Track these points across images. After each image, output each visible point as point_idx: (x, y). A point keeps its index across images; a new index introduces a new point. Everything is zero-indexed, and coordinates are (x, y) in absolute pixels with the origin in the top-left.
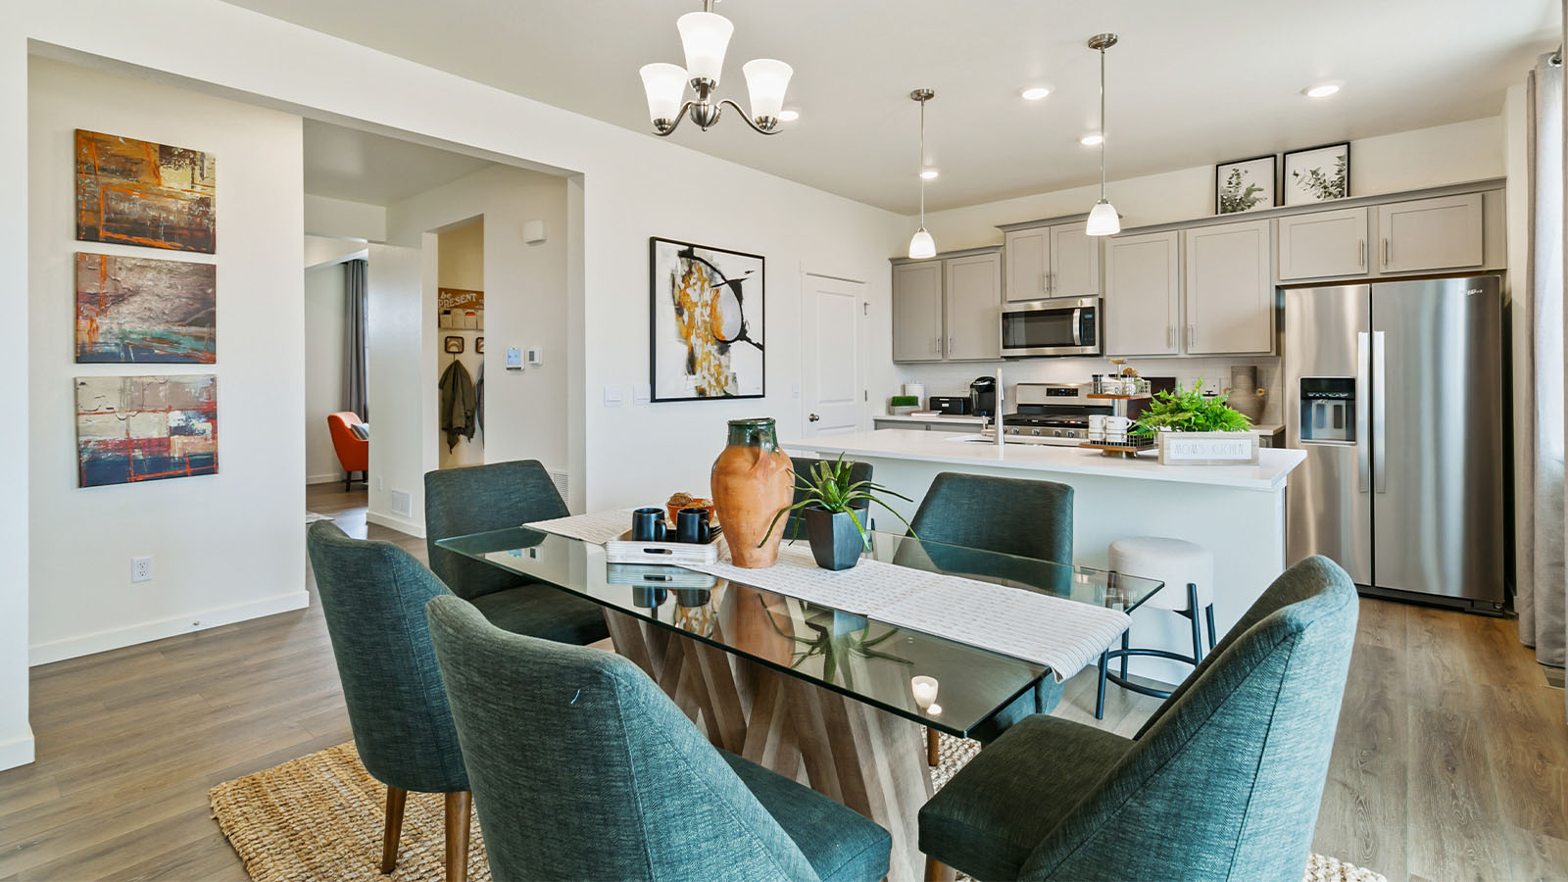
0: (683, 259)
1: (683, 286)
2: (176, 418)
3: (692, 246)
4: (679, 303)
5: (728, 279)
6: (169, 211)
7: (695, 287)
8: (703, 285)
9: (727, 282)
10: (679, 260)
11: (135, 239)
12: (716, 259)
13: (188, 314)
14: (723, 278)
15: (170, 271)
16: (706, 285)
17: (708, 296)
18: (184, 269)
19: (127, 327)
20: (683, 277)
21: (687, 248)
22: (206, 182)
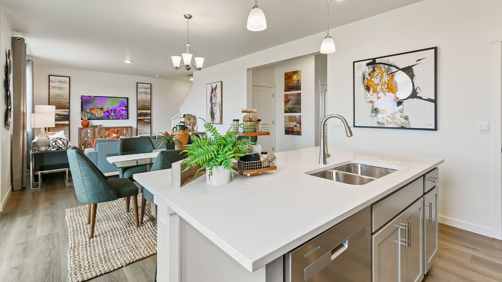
0: (369, 66)
1: (369, 78)
2: (295, 123)
3: (374, 59)
4: (367, 86)
5: (401, 67)
6: (294, 83)
7: (377, 77)
8: (382, 75)
9: (400, 69)
10: (367, 67)
11: (290, 90)
12: (391, 60)
13: (296, 103)
14: (397, 68)
15: (294, 95)
16: (385, 74)
17: (386, 78)
18: (296, 94)
19: (289, 106)
20: (370, 74)
21: (372, 60)
22: (299, 76)
